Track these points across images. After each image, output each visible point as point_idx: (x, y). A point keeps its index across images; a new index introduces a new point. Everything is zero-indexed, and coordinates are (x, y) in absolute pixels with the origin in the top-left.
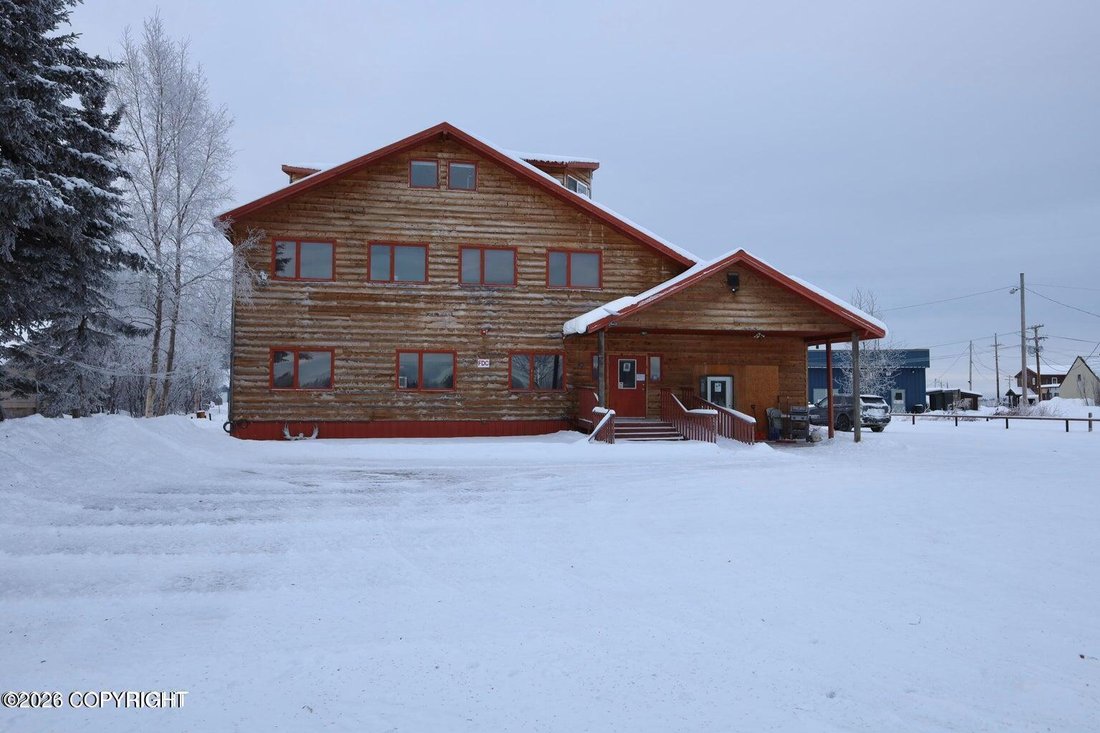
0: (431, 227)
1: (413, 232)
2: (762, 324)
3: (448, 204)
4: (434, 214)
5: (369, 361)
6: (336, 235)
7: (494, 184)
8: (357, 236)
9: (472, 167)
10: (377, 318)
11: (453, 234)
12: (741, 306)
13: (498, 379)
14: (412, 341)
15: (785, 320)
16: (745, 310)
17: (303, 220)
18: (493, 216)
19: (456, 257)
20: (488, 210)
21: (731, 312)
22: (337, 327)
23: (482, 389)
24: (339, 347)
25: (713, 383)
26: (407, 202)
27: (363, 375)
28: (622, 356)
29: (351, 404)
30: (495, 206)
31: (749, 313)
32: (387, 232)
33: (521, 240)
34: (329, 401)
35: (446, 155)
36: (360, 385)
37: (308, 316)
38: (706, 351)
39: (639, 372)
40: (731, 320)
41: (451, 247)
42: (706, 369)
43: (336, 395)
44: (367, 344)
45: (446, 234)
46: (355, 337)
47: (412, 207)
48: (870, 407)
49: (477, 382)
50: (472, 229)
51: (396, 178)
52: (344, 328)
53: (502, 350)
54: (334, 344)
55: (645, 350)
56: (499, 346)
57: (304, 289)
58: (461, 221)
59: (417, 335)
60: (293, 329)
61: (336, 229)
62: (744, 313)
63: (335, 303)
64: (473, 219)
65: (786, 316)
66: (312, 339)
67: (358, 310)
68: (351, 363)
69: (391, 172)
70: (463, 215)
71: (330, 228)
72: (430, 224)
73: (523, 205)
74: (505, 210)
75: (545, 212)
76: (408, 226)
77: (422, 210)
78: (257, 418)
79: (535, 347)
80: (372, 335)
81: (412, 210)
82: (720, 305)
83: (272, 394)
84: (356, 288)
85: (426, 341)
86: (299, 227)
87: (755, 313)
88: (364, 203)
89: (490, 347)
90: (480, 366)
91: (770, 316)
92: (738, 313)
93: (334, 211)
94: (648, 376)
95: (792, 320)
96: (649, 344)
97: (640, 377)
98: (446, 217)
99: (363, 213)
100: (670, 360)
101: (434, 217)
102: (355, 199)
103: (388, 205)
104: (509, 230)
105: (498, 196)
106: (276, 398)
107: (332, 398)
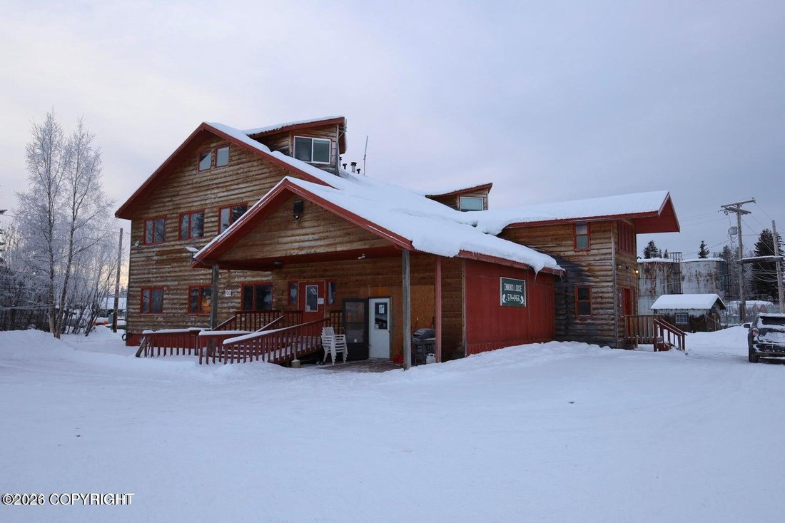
0: (206, 197)
1: (198, 203)
2: (321, 247)
3: (215, 179)
4: (208, 187)
5: (176, 294)
6: (167, 212)
7: (238, 157)
8: (175, 211)
9: (228, 148)
10: (181, 264)
11: (217, 200)
12: (304, 231)
13: (235, 305)
14: (196, 280)
15: (339, 240)
16: (307, 234)
17: (155, 206)
18: (236, 182)
19: (217, 216)
20: (234, 177)
21: (298, 238)
22: (165, 272)
23: (227, 313)
24: (165, 286)
25: (377, 305)
26: (196, 183)
27: (175, 304)
28: (308, 283)
29: (169, 324)
30: (237, 174)
31: (310, 237)
32: (187, 205)
33: (249, 197)
34: (161, 322)
35: (214, 145)
36: (174, 311)
37: (155, 267)
38: (370, 274)
39: (321, 296)
40: (296, 245)
41: (215, 209)
42: (370, 291)
43: (164, 318)
44: (176, 283)
45: (213, 200)
46: (173, 278)
47: (198, 185)
48: (771, 330)
49: (225, 308)
50: (225, 194)
51: (192, 168)
52: (169, 273)
53: (238, 283)
54: (163, 284)
55: (324, 277)
56: (236, 280)
57: (154, 250)
58: (220, 190)
59: (198, 275)
60: (150, 276)
61: (167, 208)
62: (306, 238)
63: (165, 257)
64: (226, 186)
65: (340, 237)
66: (156, 281)
67: (174, 260)
68: (171, 296)
69: (190, 165)
70: (221, 185)
71: (165, 208)
72: (206, 195)
73: (251, 169)
74: (242, 176)
75: (264, 171)
76: (196, 199)
77: (202, 186)
78: (135, 332)
79: (255, 279)
80: (179, 276)
81: (199, 188)
82: (290, 233)
83: (140, 317)
84: (173, 246)
85: (202, 279)
86: (153, 210)
87: (316, 237)
88: (178, 189)
89: (232, 281)
90: (226, 296)
91: (327, 238)
92: (302, 238)
93: (167, 197)
94: (327, 300)
95: (346, 239)
96: (327, 271)
97: (321, 301)
98: (213, 189)
99: (178, 195)
100: (342, 284)
101: (207, 190)
102: (175, 187)
103: (189, 187)
104: (244, 190)
105: (238, 167)
106: (142, 319)
107: (162, 319)
